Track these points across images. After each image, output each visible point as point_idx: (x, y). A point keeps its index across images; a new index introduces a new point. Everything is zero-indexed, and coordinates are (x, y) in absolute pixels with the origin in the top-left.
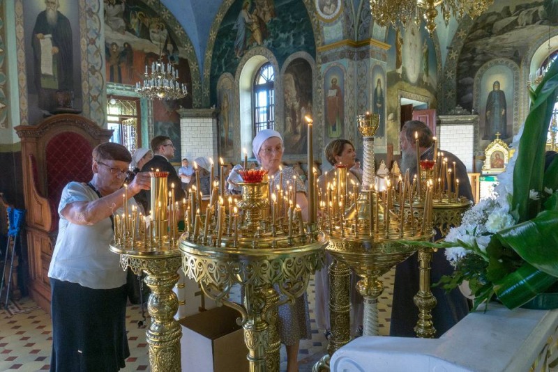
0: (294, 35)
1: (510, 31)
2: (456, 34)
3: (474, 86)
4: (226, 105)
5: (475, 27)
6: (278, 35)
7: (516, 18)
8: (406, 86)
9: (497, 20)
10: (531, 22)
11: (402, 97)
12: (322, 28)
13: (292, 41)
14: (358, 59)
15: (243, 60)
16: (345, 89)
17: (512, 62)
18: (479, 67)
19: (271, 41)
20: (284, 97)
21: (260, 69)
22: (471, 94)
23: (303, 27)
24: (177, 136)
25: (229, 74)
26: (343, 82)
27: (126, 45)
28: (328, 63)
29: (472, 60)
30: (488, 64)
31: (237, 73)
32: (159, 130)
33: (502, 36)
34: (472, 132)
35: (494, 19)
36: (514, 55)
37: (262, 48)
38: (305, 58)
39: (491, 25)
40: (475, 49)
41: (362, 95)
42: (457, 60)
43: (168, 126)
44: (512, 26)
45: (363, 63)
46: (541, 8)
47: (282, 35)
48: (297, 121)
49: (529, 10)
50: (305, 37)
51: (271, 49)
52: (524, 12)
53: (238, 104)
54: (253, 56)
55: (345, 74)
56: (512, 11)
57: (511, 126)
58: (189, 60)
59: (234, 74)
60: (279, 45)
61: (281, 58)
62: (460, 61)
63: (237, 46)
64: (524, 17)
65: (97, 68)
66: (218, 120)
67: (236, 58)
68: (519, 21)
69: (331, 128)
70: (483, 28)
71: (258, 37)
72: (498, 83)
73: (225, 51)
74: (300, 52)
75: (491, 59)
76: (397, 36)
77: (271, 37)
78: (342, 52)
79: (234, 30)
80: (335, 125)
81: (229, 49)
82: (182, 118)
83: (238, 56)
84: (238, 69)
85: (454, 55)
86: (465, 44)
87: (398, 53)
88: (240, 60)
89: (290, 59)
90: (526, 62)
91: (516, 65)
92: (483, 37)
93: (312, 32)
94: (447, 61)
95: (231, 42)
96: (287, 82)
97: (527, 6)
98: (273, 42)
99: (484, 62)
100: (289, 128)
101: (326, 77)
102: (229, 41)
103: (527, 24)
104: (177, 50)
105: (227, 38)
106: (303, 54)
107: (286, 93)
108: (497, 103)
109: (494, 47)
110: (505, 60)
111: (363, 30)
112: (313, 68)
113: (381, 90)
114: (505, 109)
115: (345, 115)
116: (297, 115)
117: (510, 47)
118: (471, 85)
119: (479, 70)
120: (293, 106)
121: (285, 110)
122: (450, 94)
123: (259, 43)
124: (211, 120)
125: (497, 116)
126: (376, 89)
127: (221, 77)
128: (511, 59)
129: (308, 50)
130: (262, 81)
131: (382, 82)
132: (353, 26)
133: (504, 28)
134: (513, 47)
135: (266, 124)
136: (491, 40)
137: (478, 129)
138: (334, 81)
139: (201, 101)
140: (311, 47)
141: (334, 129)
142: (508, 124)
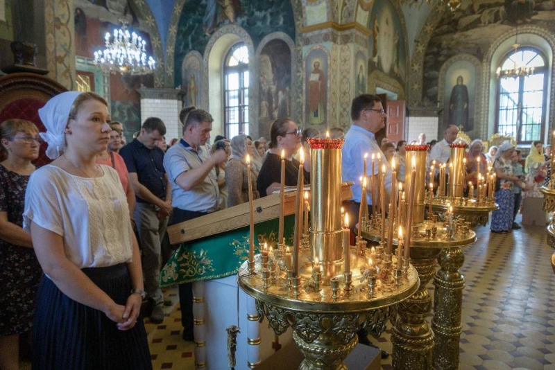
0: (271, 14)
1: (473, 28)
2: (424, 28)
3: (440, 80)
4: (193, 86)
5: (442, 22)
6: (253, 13)
7: (479, 16)
8: (381, 75)
9: (461, 17)
10: (492, 21)
11: (377, 86)
12: (305, 8)
13: (269, 19)
14: (341, 44)
15: (213, 38)
16: (329, 74)
17: (474, 59)
18: (444, 62)
19: (245, 19)
20: (259, 80)
21: (231, 49)
22: (436, 88)
23: (282, 7)
24: (138, 118)
25: (197, 53)
26: (327, 66)
27: (78, 11)
28: (310, 46)
29: (437, 54)
30: (452, 59)
31: (206, 51)
32: (117, 110)
33: (466, 33)
34: (437, 123)
35: (459, 16)
36: (477, 52)
37: (235, 26)
38: (284, 40)
39: (456, 22)
40: (440, 44)
41: (345, 81)
42: (423, 54)
43: (127, 107)
44: (476, 24)
45: (346, 47)
46: (502, 9)
47: (258, 14)
48: (274, 105)
49: (491, 9)
50: (284, 16)
51: (245, 28)
52: (487, 11)
53: (207, 85)
54: (224, 34)
55: (329, 58)
56: (476, 10)
57: (472, 120)
58: (150, 34)
59: (202, 52)
60: (255, 24)
61: (256, 38)
62: (427, 55)
63: (207, 23)
64: (486, 16)
65: (63, 21)
66: (183, 102)
67: (205, 36)
68: (482, 19)
69: (312, 114)
70: (448, 24)
71: (230, 14)
72: (462, 78)
73: (191, 28)
74: (277, 32)
75: (454, 54)
76: (374, 24)
77: (245, 15)
78: (326, 34)
79: (203, 5)
80: (317, 111)
81: (197, 25)
82: (143, 98)
83: (207, 34)
84: (208, 47)
85: (421, 48)
86: (432, 38)
87: (375, 41)
88: (210, 38)
89: (267, 39)
90: (488, 58)
91: (477, 61)
92: (448, 32)
93: (292, 12)
94: (414, 54)
95: (199, 17)
96: (263, 64)
97: (489, 6)
98: (248, 20)
99: (448, 56)
100: (265, 114)
101: (308, 59)
102: (197, 16)
103: (490, 23)
104: (137, 22)
105: (195, 13)
106: (281, 35)
107: (262, 76)
108: (460, 97)
109: (458, 43)
110: (468, 56)
111: (346, 13)
112: (292, 50)
113: (363, 76)
114: (468, 103)
115: (328, 100)
116: (274, 100)
117: (472, 43)
118: (436, 78)
119: (445, 64)
120: (270, 89)
121: (260, 93)
122: (416, 86)
123: (232, 20)
124: (175, 102)
125: (459, 109)
126: (359, 76)
127: (187, 56)
128: (474, 55)
129: (286, 30)
130: (233, 62)
131: (364, 68)
132: (337, 8)
133: (468, 25)
134: (477, 44)
135: (237, 108)
136: (456, 36)
137: (442, 121)
138: (316, 64)
139: (163, 81)
140: (290, 27)
141: (316, 115)
142: (470, 117)
